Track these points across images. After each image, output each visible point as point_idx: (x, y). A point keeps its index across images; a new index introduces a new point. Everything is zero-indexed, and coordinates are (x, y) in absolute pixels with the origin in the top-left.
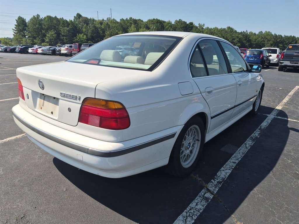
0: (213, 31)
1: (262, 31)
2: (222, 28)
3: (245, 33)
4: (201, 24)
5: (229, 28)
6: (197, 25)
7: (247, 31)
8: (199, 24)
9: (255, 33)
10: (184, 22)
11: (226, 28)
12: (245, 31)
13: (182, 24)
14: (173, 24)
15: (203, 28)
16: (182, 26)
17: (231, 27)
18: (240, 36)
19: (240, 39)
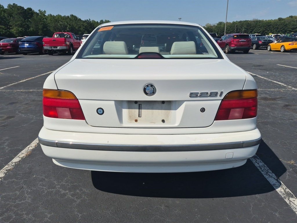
0: (56, 18)
1: (102, 20)
2: (65, 16)
3: (88, 21)
4: (41, 10)
5: (72, 16)
6: (38, 12)
7: (90, 19)
8: (39, 10)
9: (97, 22)
10: (21, 7)
11: (70, 16)
12: (88, 20)
13: (18, 9)
14: (6, 9)
15: (45, 16)
16: (19, 12)
17: (74, 15)
18: (85, 24)
19: (85, 27)
